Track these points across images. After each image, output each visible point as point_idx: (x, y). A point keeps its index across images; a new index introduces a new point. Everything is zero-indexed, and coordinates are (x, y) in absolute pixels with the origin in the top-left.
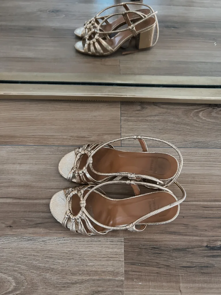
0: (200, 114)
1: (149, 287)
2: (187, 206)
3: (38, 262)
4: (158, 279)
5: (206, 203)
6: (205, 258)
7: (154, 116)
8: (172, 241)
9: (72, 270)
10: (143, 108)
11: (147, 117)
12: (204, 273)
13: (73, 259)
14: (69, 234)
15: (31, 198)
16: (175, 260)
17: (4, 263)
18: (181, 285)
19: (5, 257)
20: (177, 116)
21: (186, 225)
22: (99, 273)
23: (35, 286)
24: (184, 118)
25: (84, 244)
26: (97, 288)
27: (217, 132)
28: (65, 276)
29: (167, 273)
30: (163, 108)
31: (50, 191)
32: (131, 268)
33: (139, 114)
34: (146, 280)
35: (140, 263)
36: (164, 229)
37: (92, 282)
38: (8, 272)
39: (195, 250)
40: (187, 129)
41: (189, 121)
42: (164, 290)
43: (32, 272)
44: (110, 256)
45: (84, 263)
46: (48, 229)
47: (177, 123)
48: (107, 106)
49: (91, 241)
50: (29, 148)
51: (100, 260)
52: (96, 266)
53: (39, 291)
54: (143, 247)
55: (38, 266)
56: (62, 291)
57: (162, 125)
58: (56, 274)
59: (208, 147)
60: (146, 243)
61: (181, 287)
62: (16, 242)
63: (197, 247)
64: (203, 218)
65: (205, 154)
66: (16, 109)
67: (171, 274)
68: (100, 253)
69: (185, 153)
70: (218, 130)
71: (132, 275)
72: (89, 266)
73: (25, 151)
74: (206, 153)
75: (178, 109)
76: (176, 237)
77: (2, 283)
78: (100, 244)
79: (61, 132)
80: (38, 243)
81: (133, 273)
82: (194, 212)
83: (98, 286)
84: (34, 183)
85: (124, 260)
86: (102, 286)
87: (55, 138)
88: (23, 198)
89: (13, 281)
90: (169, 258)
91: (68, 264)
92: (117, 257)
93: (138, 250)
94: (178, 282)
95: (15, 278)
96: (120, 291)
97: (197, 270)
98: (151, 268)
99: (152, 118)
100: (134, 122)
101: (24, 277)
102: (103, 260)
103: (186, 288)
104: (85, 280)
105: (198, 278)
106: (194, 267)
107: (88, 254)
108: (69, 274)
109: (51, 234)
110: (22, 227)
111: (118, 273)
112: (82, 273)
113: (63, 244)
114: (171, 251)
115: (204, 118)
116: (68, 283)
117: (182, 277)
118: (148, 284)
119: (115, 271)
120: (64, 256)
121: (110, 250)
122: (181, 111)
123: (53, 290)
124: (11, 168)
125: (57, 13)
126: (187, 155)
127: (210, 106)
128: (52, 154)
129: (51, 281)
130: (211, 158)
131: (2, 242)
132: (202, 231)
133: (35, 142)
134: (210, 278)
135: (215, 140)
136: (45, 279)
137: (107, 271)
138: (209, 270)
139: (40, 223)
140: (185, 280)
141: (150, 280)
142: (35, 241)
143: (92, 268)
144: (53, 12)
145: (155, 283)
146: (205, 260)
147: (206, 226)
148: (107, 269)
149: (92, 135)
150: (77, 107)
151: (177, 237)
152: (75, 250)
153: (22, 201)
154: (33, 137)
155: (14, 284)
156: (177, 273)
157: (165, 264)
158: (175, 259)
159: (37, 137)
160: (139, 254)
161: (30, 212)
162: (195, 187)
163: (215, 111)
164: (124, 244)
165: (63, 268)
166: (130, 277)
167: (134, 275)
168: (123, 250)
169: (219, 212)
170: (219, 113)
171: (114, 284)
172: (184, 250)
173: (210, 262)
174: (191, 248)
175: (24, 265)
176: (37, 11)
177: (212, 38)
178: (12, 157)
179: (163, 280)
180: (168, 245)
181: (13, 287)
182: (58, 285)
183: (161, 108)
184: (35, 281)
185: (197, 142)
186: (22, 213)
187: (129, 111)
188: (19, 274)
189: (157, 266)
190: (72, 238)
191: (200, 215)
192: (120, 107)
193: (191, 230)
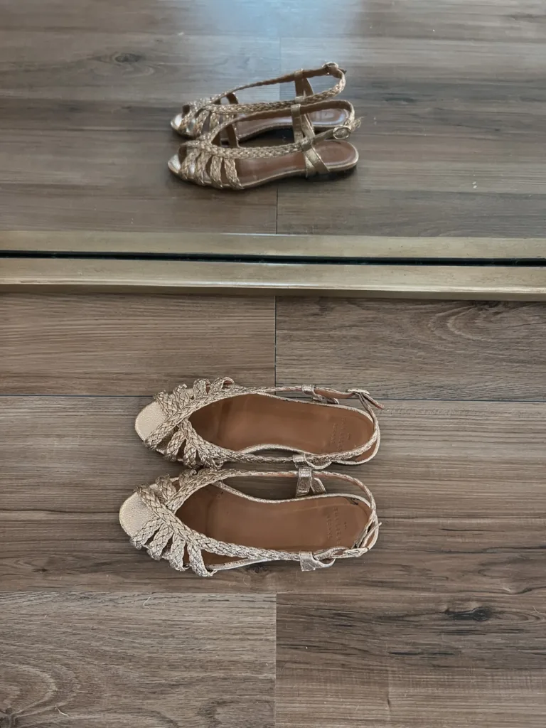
0: (450, 323)
1: (325, 693)
2: (410, 526)
3: (101, 642)
4: (345, 678)
5: (450, 521)
6: (443, 636)
7: (348, 328)
8: (375, 600)
9: (171, 658)
10: (323, 309)
11: (331, 329)
12: (439, 666)
13: (172, 636)
14: (165, 585)
15: (84, 511)
16: (379, 640)
17: (33, 644)
18: (390, 691)
19: (35, 634)
20: (399, 328)
21: (406, 568)
22: (225, 666)
23: (97, 691)
24: (412, 333)
25: (194, 607)
26: (221, 695)
27: (484, 363)
28: (157, 670)
29: (361, 664)
30: (368, 309)
32: (289, 656)
33: (314, 322)
34: (319, 680)
35: (310, 644)
36: (361, 575)
37: (210, 683)
38: (42, 663)
39: (422, 618)
40: (420, 357)
41: (424, 338)
42: (356, 700)
43: (89, 663)
44: (247, 632)
45: (194, 644)
46: (122, 577)
47: (397, 344)
48: (245, 304)
49: (210, 600)
50: (79, 401)
51: (228, 640)
52: (220, 650)
53: (104, 701)
54: (315, 613)
55: (102, 651)
56: (149, 701)
57: (364, 347)
58: (139, 668)
59: (462, 398)
60: (322, 604)
61: (390, 694)
62: (56, 602)
63: (427, 614)
64: (442, 552)
65: (455, 413)
66: (48, 313)
67: (371, 667)
68: (227, 625)
69: (411, 412)
70: (486, 359)
71: (293, 669)
72: (204, 650)
73: (70, 408)
74: (456, 411)
75: (402, 310)
77: (30, 685)
78: (227, 607)
79: (147, 366)
80: (101, 605)
81: (294, 666)
82: (425, 539)
83: (223, 692)
84: (91, 479)
85: (275, 638)
86: (230, 692)
87: (133, 380)
88: (67, 510)
89: (52, 680)
90: (368, 636)
91: (161, 648)
92: (262, 634)
93: (304, 618)
94: (384, 684)
95: (56, 676)
96: (267, 702)
97: (423, 660)
98: (331, 655)
99: (344, 333)
100: (303, 341)
101: (75, 673)
102: (234, 640)
103: (401, 696)
104: (197, 680)
105: (425, 676)
106: (419, 654)
107: (203, 626)
108: (165, 667)
109: (127, 586)
110: (69, 571)
111: (263, 665)
112: (190, 665)
113: (153, 607)
114: (373, 622)
115: (457, 332)
116: (162, 685)
117: (393, 674)
118: (323, 687)
119: (257, 661)
120: (154, 631)
121: (248, 619)
122: (408, 316)
123: (133, 698)
124: (42, 446)
125: (136, 64)
126: (417, 416)
127: (473, 304)
128: (127, 413)
129: (128, 680)
130: (471, 424)
131: (29, 603)
132: (440, 579)
133: (91, 389)
134: (451, 677)
135: (479, 382)
136: (116, 678)
137: (242, 660)
138: (450, 661)
139: (103, 564)
140: (400, 680)
141: (327, 680)
142: (95, 600)
143: (210, 655)
144: (126, 60)
145: (338, 686)
146: (445, 640)
147: (448, 570)
148: (242, 656)
149: (213, 371)
150: (182, 308)
151: (387, 593)
152: (176, 618)
153: (67, 517)
154: (88, 376)
155: (54, 688)
156: (382, 666)
157: (359, 647)
158: (381, 638)
159: (95, 376)
160: (307, 627)
161: (82, 540)
162: (429, 487)
163: (483, 314)
164: (277, 608)
165: (153, 655)
166: (287, 672)
167: (296, 669)
168: (274, 619)
169: (477, 540)
170: (492, 319)
171: (254, 687)
172: (398, 619)
173: (454, 644)
174: (415, 615)
175: (73, 649)
176: (89, 59)
177: (492, 127)
178: (43, 422)
179: (354, 679)
180: (367, 608)
181: (53, 693)
182: (142, 690)
183: (363, 309)
184: (96, 681)
185: (440, 387)
186: (67, 541)
187: (293, 317)
188: (64, 667)
189: (344, 652)
190: (170, 594)
191: (436, 546)
192: (274, 307)
193: (416, 577)
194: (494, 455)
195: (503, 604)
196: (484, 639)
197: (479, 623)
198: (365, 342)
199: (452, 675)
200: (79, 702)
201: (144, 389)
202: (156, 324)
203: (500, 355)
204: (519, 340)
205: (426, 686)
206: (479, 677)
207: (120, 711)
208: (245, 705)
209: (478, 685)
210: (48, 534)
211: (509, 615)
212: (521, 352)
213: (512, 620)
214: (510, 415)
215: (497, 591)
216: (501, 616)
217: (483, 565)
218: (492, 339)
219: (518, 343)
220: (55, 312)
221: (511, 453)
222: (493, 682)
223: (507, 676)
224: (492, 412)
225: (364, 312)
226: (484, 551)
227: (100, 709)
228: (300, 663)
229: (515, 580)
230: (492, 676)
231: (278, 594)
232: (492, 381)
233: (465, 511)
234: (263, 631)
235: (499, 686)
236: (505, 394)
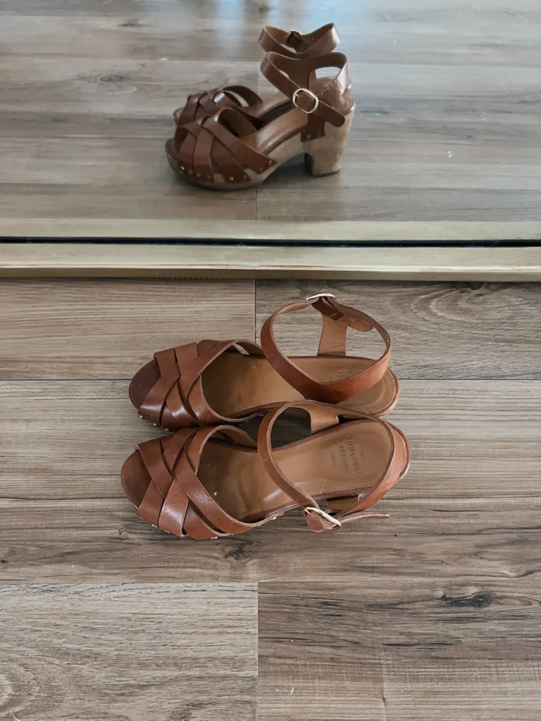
0: (433, 305)
1: (313, 691)
2: (400, 507)
3: (64, 640)
4: (334, 673)
5: (442, 502)
6: (440, 624)
8: (365, 588)
9: (141, 656)
10: (304, 293)
12: (437, 658)
13: (143, 631)
14: (136, 575)
15: (50, 498)
16: (371, 630)
18: (385, 687)
20: (382, 310)
21: (398, 552)
22: (202, 663)
24: (395, 314)
25: (169, 598)
26: (196, 696)
27: (470, 343)
28: (125, 670)
29: (353, 658)
30: (349, 292)
31: (93, 482)
32: (272, 650)
34: (305, 677)
35: (295, 637)
36: (349, 561)
37: (185, 683)
39: (417, 605)
40: (403, 338)
41: (406, 319)
42: (347, 698)
43: (50, 663)
44: (226, 624)
45: (167, 640)
46: (89, 567)
48: (224, 289)
49: (185, 591)
50: (49, 385)
51: (205, 633)
52: (195, 646)
53: (65, 705)
54: (300, 602)
55: (64, 649)
56: (116, 705)
58: (105, 667)
59: (449, 377)
60: (307, 592)
61: (385, 690)
62: (16, 596)
63: (423, 601)
64: (436, 534)
65: (442, 392)
66: (20, 299)
67: (363, 661)
68: (204, 618)
70: (471, 339)
71: (276, 665)
72: (179, 646)
73: (40, 392)
74: (444, 390)
75: (383, 293)
76: (374, 579)
78: (204, 598)
79: (121, 349)
80: (65, 598)
81: (278, 661)
82: (417, 521)
83: (199, 692)
84: (59, 464)
85: (257, 632)
86: (206, 692)
87: (106, 363)
88: (32, 497)
89: (8, 683)
90: (358, 626)
91: (131, 644)
92: (243, 626)
93: (288, 608)
94: (378, 679)
95: (12, 678)
96: (249, 702)
97: (420, 651)
98: (319, 648)
100: (284, 324)
101: (33, 674)
102: (210, 633)
103: (397, 692)
104: (170, 679)
105: (423, 670)
106: (416, 644)
107: (178, 619)
108: (134, 665)
109: (94, 577)
110: (30, 562)
111: (243, 662)
112: (163, 663)
113: (122, 599)
114: (364, 611)
115: (440, 314)
116: (132, 686)
117: (387, 668)
118: (311, 685)
119: (237, 656)
120: (123, 626)
122: (390, 299)
123: (98, 701)
124: (8, 431)
125: (119, 83)
127: (454, 287)
128: (99, 397)
129: (93, 682)
130: (456, 402)
132: (434, 562)
133: (62, 373)
134: (451, 670)
135: (465, 361)
136: (78, 679)
137: (220, 656)
138: (449, 652)
139: (69, 554)
140: (395, 675)
141: (315, 677)
142: (58, 593)
143: (185, 651)
144: (110, 80)
145: (327, 683)
146: (441, 629)
147: (443, 553)
148: (221, 652)
150: (159, 294)
151: (378, 579)
152: (147, 611)
153: (31, 504)
154: (59, 360)
155: (10, 690)
156: (375, 659)
157: (350, 639)
158: (373, 628)
159: (67, 360)
160: (292, 618)
161: (47, 528)
162: (418, 467)
163: (465, 296)
164: (259, 597)
165: (121, 653)
166: (272, 669)
167: (280, 664)
168: (256, 610)
169: (472, 521)
170: (475, 301)
171: (235, 685)
172: (392, 607)
173: (452, 633)
174: (409, 603)
175: (34, 648)
176: (74, 79)
178: (10, 407)
179: (344, 675)
180: (357, 596)
181: (8, 697)
182: (107, 692)
184: (56, 683)
185: (425, 367)
186: (30, 530)
187: (273, 300)
188: (21, 668)
189: (333, 644)
190: (141, 584)
191: (429, 528)
192: (254, 291)
193: (409, 561)
194: (484, 434)
195: (504, 589)
196: (488, 627)
197: (479, 609)
199: (453, 668)
200: (37, 707)
201: (117, 372)
202: (132, 309)
203: (485, 334)
204: (503, 321)
205: (425, 680)
206: (482, 669)
207: (84, 716)
208: (223, 707)
209: (482, 678)
210: (10, 523)
211: (512, 601)
212: (507, 332)
213: (515, 605)
214: (499, 393)
215: (496, 574)
216: (502, 601)
217: (478, 546)
218: (477, 319)
219: (502, 323)
220: (29, 298)
221: (502, 431)
222: (498, 674)
223: (512, 667)
224: (481, 391)
226: (479, 532)
227: (60, 714)
228: (284, 657)
229: (515, 563)
230: (497, 667)
231: (259, 583)
232: (478, 360)
233: (458, 491)
234: (244, 623)
235: (505, 678)
236: (493, 373)
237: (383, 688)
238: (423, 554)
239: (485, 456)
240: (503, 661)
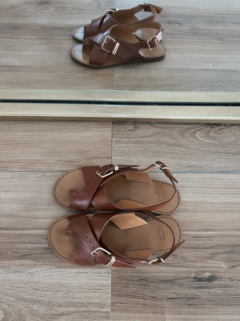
0: (198, 134)
1: (134, 318)
3: (25, 294)
4: (144, 310)
5: (196, 233)
6: (192, 289)
7: (147, 137)
8: (159, 272)
9: (59, 301)
10: (136, 128)
11: (139, 138)
12: (190, 304)
13: (60, 290)
14: (57, 265)
15: (17, 229)
16: (161, 292)
20: (173, 137)
22: (86, 305)
24: (179, 139)
25: (71, 276)
27: (214, 154)
28: (52, 307)
29: (153, 304)
30: (157, 127)
31: (36, 221)
32: (117, 300)
33: (131, 134)
34: (131, 312)
35: (127, 294)
37: (78, 314)
39: (182, 281)
40: (182, 151)
41: (184, 142)
44: (97, 288)
45: (71, 295)
46: (35, 261)
47: (171, 145)
48: (97, 125)
49: (78, 273)
50: (14, 174)
51: (87, 292)
52: (83, 298)
54: (130, 279)
55: (25, 298)
57: (155, 147)
58: (44, 306)
59: (203, 172)
60: (133, 274)
61: (166, 318)
62: (3, 274)
63: (185, 279)
64: (192, 248)
65: (199, 179)
67: (157, 305)
68: (87, 285)
70: (215, 152)
72: (76, 297)
73: (11, 177)
75: (174, 128)
76: (164, 268)
78: (87, 276)
79: (48, 156)
80: (25, 275)
81: (120, 305)
83: (85, 318)
84: (21, 213)
85: (110, 292)
86: (88, 318)
87: (41, 163)
88: (9, 228)
89: (1, 312)
90: (155, 290)
91: (55, 296)
92: (104, 289)
93: (124, 281)
94: (163, 313)
95: (3, 310)
97: (183, 301)
98: (138, 299)
99: (145, 139)
100: (125, 143)
101: (13, 308)
102: (90, 292)
103: (171, 319)
104: (72, 312)
105: (183, 309)
106: (181, 298)
107: (75, 286)
108: (56, 306)
109: (38, 266)
110: (9, 259)
111: (104, 305)
112: (69, 305)
113: (51, 276)
114: (158, 283)
115: (201, 139)
116: (55, 314)
117: (167, 308)
118: (134, 315)
119: (101, 302)
120: (51, 288)
121: (98, 282)
122: (176, 131)
125: (46, 6)
126: (181, 181)
128: (38, 180)
129: (39, 312)
130: (206, 184)
132: (191, 261)
133: (20, 168)
134: (196, 310)
135: (211, 164)
136: (32, 311)
137: (94, 302)
138: (196, 301)
139: (26, 255)
140: (171, 311)
141: (136, 312)
142: (22, 273)
143: (78, 300)
144: (41, 3)
145: (141, 315)
146: (193, 291)
147: (195, 257)
148: (94, 300)
149: (81, 159)
150: (65, 127)
152: (62, 282)
153: (8, 232)
154: (19, 161)
155: (2, 315)
156: (162, 305)
157: (151, 295)
158: (162, 291)
159: (23, 161)
160: (126, 286)
161: (16, 243)
162: (186, 216)
163: (213, 130)
164: (112, 276)
165: (50, 300)
166: (117, 308)
168: (110, 282)
169: (209, 242)
170: (218, 133)
171: (100, 315)
172: (171, 281)
173: (197, 293)
174: (179, 279)
175: (12, 297)
176: (23, 4)
177: (219, 37)
179: (149, 311)
180: (155, 276)
181: (2, 318)
182: (45, 317)
183: (155, 127)
184: (23, 312)
185: (191, 166)
186: (8, 244)
187: (120, 131)
188: (7, 305)
189: (143, 298)
190: (59, 269)
191: (190, 245)
192: (111, 127)
193: (180, 261)
194: (218, 200)
195: (222, 274)
196: (212, 291)
197: (210, 283)
198: (155, 144)
202: (53, 135)
203: (221, 150)
204: (231, 143)
205: (184, 314)
206: (210, 309)
209: (209, 313)
211: (225, 279)
212: (232, 149)
213: (226, 281)
214: (226, 180)
215: (219, 267)
216: (220, 279)
217: (212, 254)
218: (218, 142)
219: (230, 144)
220: (3, 129)
221: (226, 199)
222: (216, 312)
223: (223, 309)
224: (218, 179)
225: (155, 129)
226: (213, 248)
228: (123, 303)
229: (227, 262)
230: (216, 309)
231: (112, 270)
232: (218, 163)
233: (204, 228)
234: (104, 288)
235: (219, 313)
236: (224, 170)
237: (165, 317)
238: (186, 257)
239: (217, 211)
240: (219, 306)
